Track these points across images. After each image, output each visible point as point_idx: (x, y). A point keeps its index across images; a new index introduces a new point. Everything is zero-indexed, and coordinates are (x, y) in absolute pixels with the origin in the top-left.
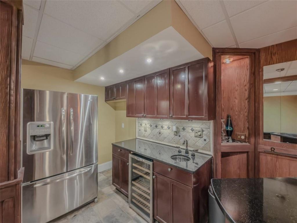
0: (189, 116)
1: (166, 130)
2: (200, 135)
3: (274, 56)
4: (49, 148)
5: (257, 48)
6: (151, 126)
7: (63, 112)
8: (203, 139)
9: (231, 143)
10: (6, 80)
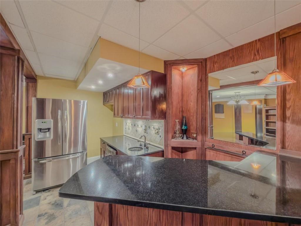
0: (143, 116)
1: (140, 128)
2: (157, 132)
3: (215, 64)
4: (50, 137)
5: (204, 57)
6: (132, 125)
7: (59, 113)
8: (159, 135)
9: (185, 139)
10: (12, 95)
